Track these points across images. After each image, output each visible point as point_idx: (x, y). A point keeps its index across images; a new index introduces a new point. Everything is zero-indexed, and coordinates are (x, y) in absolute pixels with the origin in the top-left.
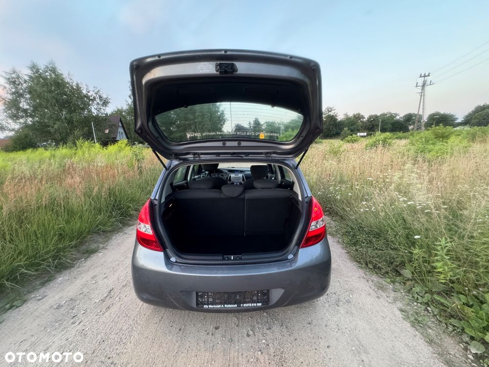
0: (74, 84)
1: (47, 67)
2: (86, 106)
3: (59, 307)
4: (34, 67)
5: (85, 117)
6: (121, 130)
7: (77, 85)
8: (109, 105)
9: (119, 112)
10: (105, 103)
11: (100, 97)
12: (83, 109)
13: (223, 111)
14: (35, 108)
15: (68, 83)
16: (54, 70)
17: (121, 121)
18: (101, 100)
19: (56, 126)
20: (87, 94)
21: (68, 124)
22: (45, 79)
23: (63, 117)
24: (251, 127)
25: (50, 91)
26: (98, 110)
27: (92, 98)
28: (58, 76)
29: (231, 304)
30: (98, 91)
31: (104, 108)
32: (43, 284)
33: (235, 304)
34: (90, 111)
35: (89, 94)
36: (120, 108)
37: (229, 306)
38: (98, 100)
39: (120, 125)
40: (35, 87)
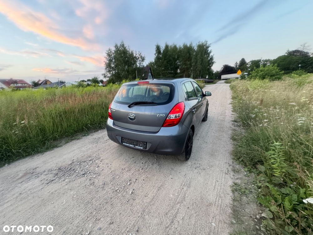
0: (131, 52)
1: (121, 45)
2: (135, 62)
3: (95, 139)
4: (116, 46)
5: (134, 68)
6: (150, 74)
7: (132, 51)
8: (145, 60)
9: (151, 64)
10: (143, 60)
11: (141, 57)
12: (134, 64)
13: (212, 56)
14: (116, 66)
15: (128, 51)
16: (123, 46)
17: (150, 69)
18: (141, 58)
19: (123, 74)
20: (136, 56)
21: (127, 72)
22: (120, 51)
23: (126, 69)
24: (237, 66)
25: (122, 57)
26: (140, 64)
27: (137, 58)
28: (125, 48)
29: (132, 144)
30: (140, 54)
31: (142, 62)
32: (95, 132)
33: (133, 145)
34: (136, 65)
35: (137, 56)
36: (151, 62)
37: (131, 145)
38: (140, 59)
39: (150, 71)
40: (116, 56)
